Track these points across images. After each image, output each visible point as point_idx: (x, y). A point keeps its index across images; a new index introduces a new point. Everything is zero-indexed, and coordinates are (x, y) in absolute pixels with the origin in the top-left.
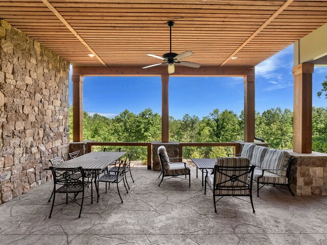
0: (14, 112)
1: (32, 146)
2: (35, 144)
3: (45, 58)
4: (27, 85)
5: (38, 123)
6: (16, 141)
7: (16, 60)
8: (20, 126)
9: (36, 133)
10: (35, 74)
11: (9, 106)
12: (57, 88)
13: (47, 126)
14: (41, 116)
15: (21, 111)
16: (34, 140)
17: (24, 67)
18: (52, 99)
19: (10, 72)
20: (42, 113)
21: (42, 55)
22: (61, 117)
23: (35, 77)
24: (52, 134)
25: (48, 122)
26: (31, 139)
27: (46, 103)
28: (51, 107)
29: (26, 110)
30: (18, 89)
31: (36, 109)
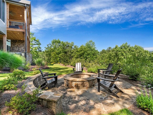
27: (20, 48)
28: (21, 49)
29: (15, 49)
30: (14, 47)
31: (17, 49)
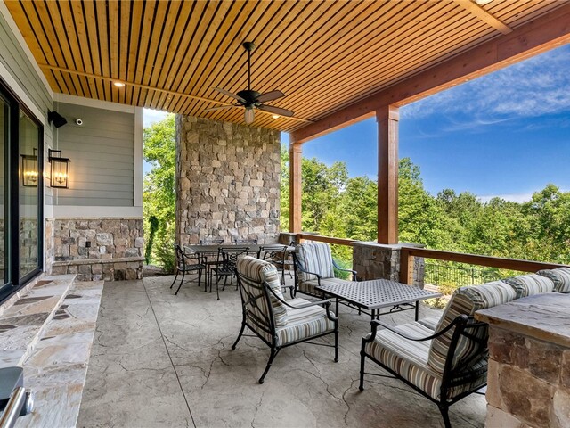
0: (199, 195)
1: (220, 229)
2: (223, 227)
3: (239, 136)
4: (214, 169)
5: (226, 206)
6: (202, 222)
7: (201, 147)
8: (205, 208)
9: (225, 216)
10: (225, 156)
11: (193, 189)
12: (257, 166)
13: (240, 209)
14: (232, 199)
15: (207, 194)
16: (223, 223)
17: (210, 152)
18: (248, 179)
19: (196, 159)
20: (234, 196)
21: (233, 134)
22: (264, 200)
23: (225, 159)
24: (248, 219)
25: (242, 205)
26: (219, 222)
27: (239, 184)
28: (248, 189)
29: (213, 193)
30: (204, 174)
31: (225, 191)
